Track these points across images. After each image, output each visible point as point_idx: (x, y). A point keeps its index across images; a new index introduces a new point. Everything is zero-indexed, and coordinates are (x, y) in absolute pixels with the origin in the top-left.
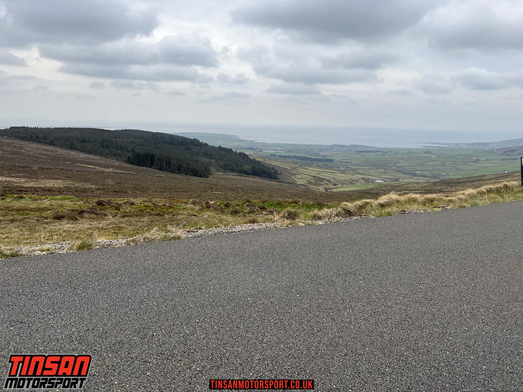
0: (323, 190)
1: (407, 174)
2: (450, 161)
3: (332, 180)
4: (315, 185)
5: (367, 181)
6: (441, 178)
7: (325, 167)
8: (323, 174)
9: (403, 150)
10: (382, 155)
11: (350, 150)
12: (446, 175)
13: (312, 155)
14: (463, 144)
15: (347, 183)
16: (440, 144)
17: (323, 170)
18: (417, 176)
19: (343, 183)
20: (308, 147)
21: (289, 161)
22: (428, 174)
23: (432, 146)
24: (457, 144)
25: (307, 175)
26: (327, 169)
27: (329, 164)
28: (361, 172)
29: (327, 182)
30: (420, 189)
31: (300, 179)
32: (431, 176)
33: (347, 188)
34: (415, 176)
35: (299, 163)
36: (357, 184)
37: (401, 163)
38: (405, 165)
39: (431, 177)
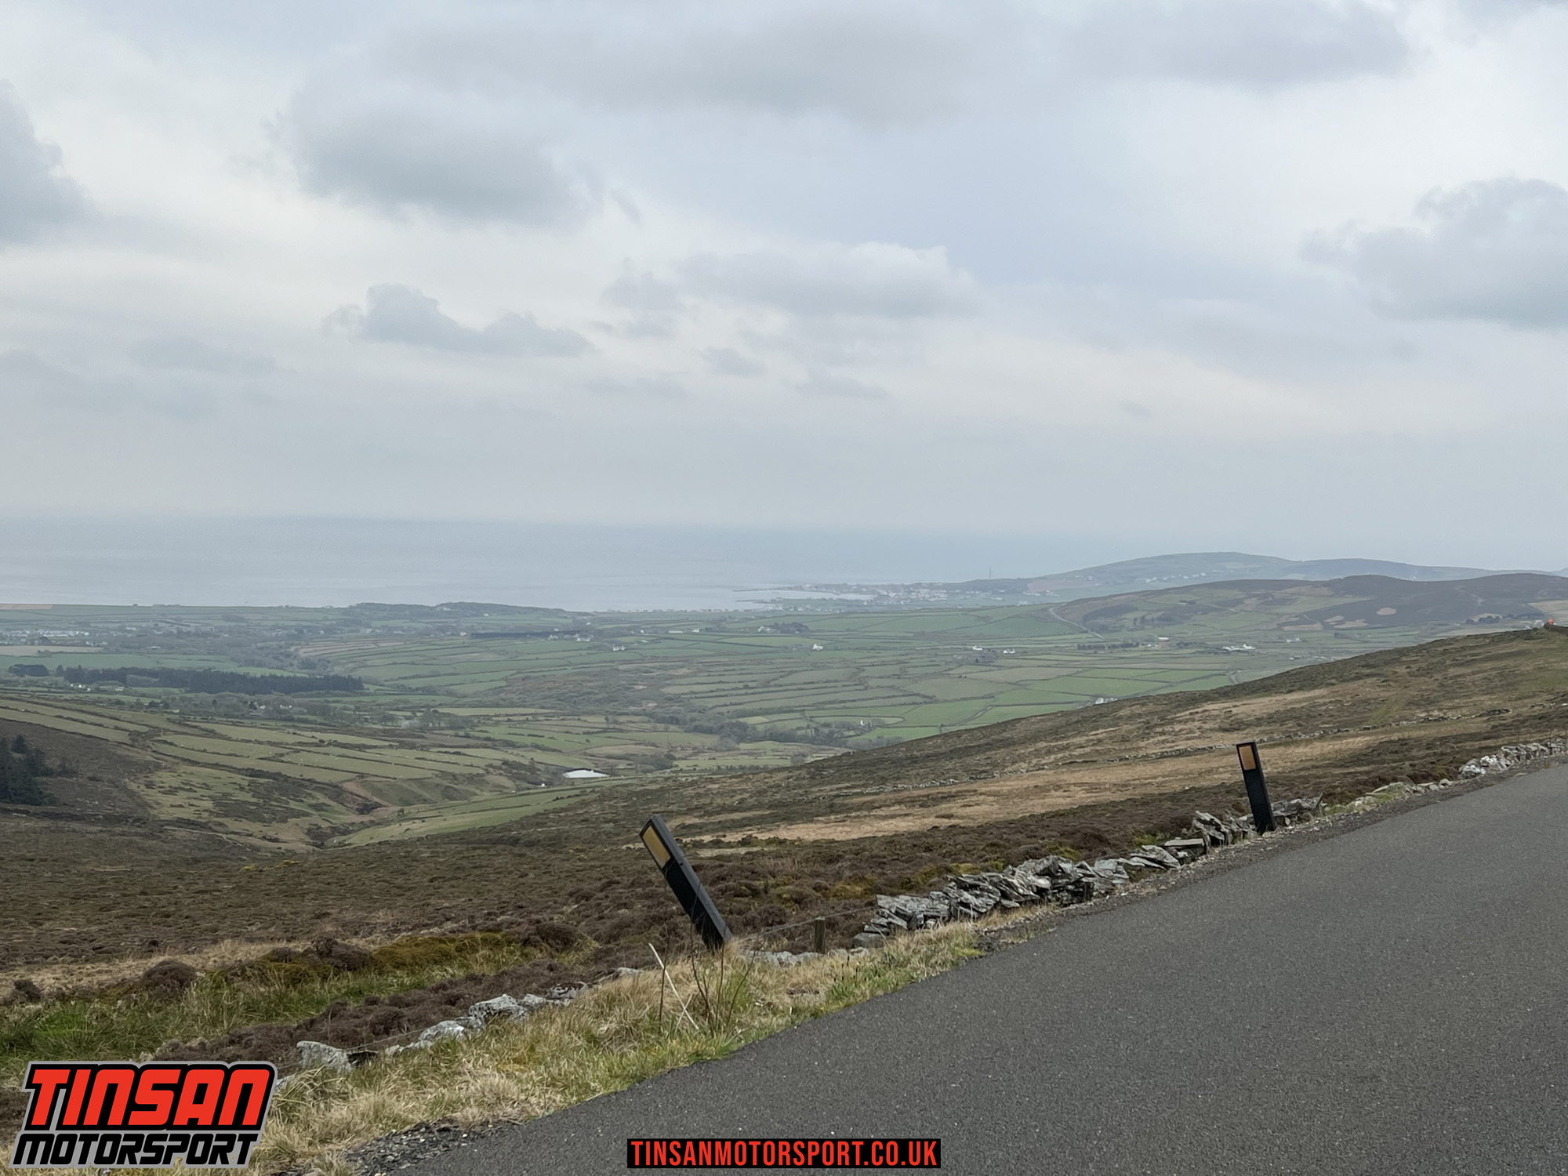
0: (302, 841)
1: (710, 731)
2: (883, 664)
3: (350, 786)
4: (256, 817)
5: (525, 775)
6: (850, 741)
7: (320, 719)
8: (302, 758)
9: (684, 619)
10: (594, 648)
11: (442, 630)
12: (869, 728)
13: (251, 663)
14: (932, 587)
15: (426, 795)
16: (842, 588)
17: (307, 736)
18: (751, 741)
19: (407, 797)
20: (228, 618)
21: (123, 698)
22: (798, 729)
23: (808, 601)
24: (909, 589)
25: (216, 766)
26: (325, 731)
27: (342, 703)
28: (497, 733)
29: (321, 799)
30: (752, 801)
31: (173, 791)
32: (811, 733)
33: (423, 819)
34: (741, 740)
35: (177, 706)
36: (475, 798)
37: (677, 681)
38: (696, 688)
39: (812, 741)
